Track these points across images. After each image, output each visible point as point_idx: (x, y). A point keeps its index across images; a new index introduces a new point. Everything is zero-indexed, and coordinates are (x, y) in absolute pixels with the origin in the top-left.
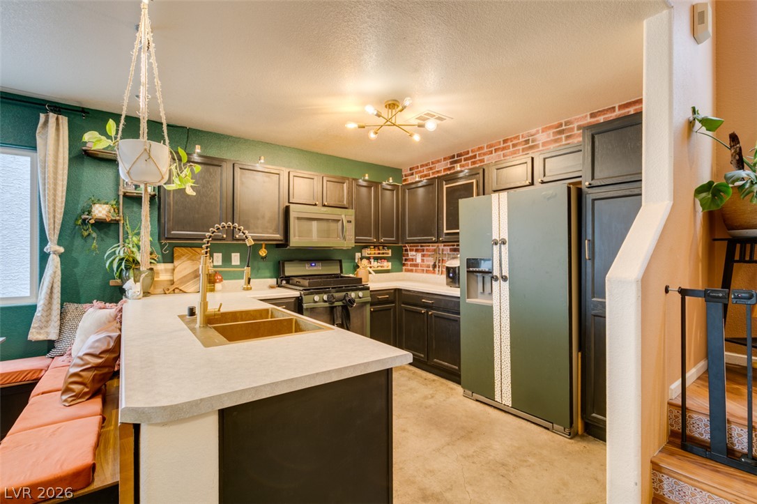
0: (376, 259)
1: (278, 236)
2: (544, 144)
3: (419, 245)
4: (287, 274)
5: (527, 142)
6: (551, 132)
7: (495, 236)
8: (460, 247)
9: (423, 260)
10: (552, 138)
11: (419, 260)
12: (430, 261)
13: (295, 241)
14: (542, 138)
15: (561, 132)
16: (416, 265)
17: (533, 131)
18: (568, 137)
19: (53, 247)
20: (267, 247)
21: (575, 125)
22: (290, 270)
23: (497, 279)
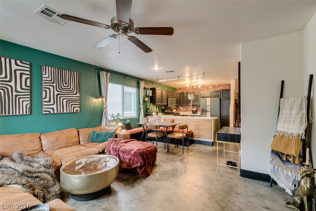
0: (174, 109)
1: (166, 104)
2: (211, 89)
3: (182, 106)
4: (165, 112)
5: (208, 88)
6: (212, 87)
7: (207, 105)
8: (201, 106)
9: (183, 109)
10: (212, 88)
11: (182, 109)
12: (185, 109)
13: (169, 106)
14: (210, 87)
15: (214, 87)
16: (181, 110)
17: (209, 86)
18: (215, 88)
19: (141, 106)
20: (164, 106)
21: (216, 86)
22: (166, 111)
23: (208, 112)
